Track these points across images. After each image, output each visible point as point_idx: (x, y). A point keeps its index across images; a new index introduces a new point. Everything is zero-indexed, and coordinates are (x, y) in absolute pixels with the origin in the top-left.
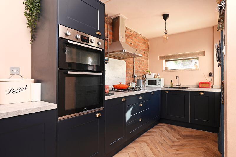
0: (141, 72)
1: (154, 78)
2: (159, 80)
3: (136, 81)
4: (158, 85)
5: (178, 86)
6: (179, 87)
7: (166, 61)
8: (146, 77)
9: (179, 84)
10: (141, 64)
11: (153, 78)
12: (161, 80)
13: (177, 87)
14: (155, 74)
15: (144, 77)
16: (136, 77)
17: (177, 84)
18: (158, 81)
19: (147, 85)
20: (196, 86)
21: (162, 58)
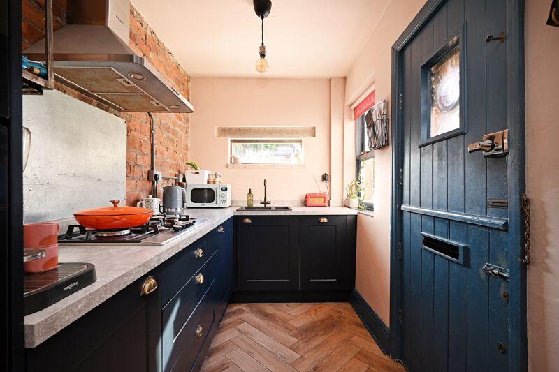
0: (171, 166)
1: (208, 182)
2: (222, 189)
3: (160, 190)
4: (218, 202)
5: (265, 203)
6: (267, 205)
7: (233, 141)
8: (184, 180)
9: (268, 200)
10: (172, 140)
11: (206, 183)
12: (226, 189)
13: (263, 205)
14: (210, 172)
15: (181, 181)
16: (160, 179)
17: (263, 200)
18: (218, 192)
19: (189, 203)
20: (300, 204)
21: (224, 132)
